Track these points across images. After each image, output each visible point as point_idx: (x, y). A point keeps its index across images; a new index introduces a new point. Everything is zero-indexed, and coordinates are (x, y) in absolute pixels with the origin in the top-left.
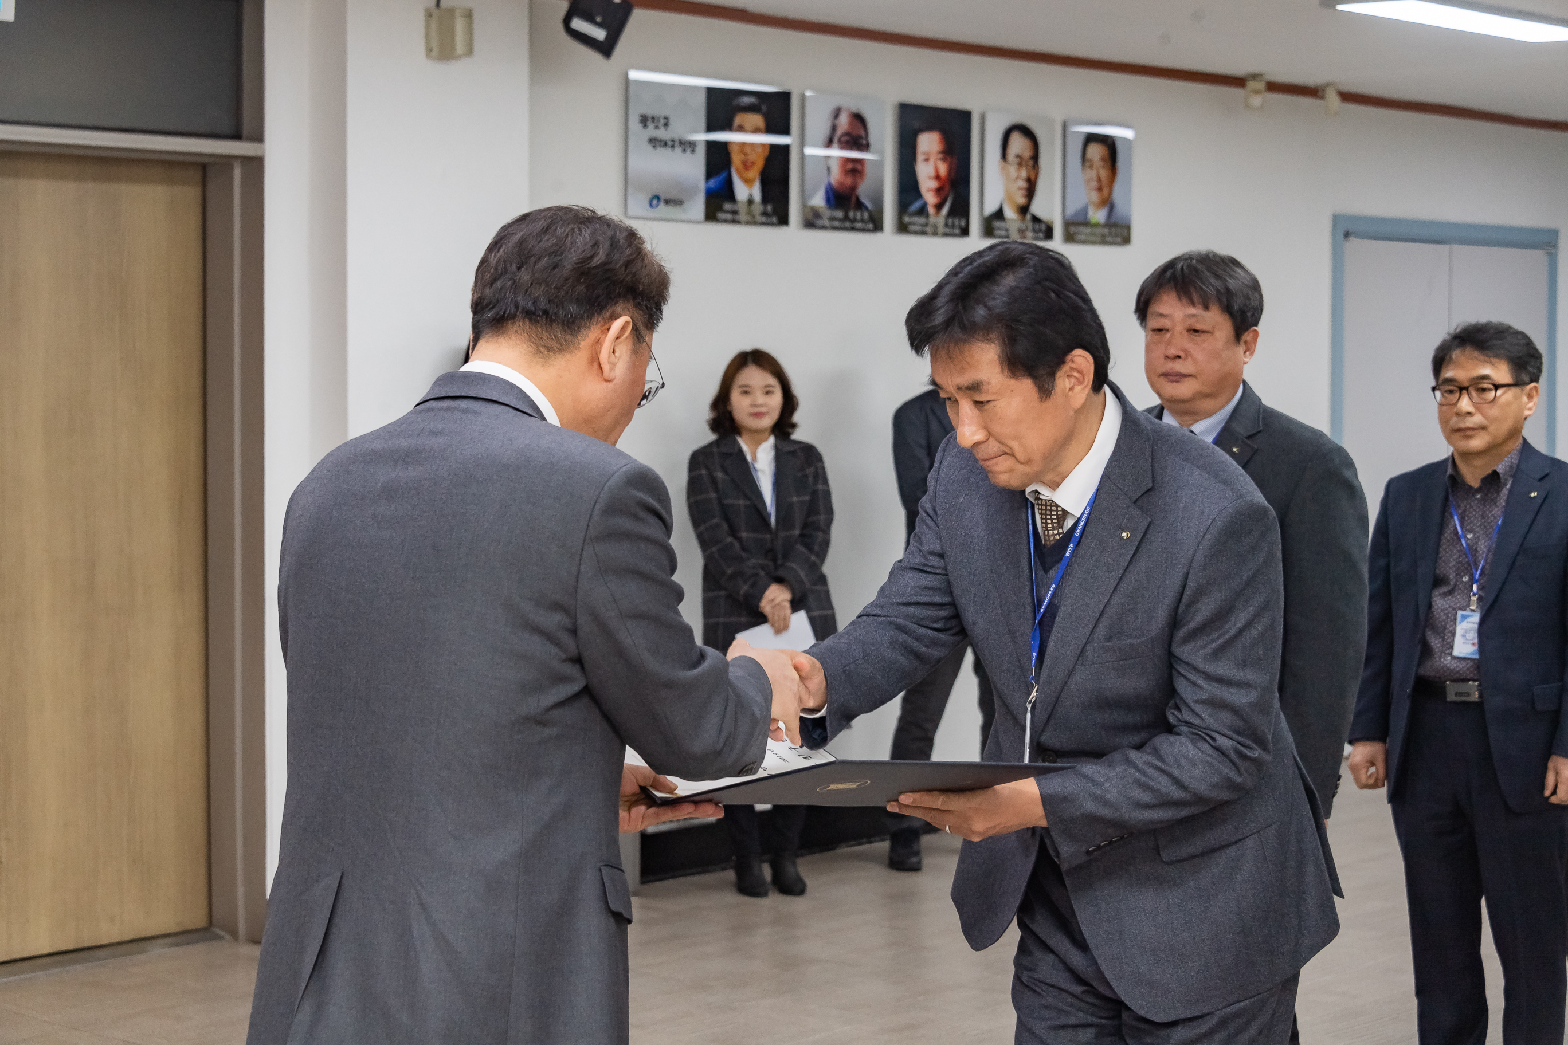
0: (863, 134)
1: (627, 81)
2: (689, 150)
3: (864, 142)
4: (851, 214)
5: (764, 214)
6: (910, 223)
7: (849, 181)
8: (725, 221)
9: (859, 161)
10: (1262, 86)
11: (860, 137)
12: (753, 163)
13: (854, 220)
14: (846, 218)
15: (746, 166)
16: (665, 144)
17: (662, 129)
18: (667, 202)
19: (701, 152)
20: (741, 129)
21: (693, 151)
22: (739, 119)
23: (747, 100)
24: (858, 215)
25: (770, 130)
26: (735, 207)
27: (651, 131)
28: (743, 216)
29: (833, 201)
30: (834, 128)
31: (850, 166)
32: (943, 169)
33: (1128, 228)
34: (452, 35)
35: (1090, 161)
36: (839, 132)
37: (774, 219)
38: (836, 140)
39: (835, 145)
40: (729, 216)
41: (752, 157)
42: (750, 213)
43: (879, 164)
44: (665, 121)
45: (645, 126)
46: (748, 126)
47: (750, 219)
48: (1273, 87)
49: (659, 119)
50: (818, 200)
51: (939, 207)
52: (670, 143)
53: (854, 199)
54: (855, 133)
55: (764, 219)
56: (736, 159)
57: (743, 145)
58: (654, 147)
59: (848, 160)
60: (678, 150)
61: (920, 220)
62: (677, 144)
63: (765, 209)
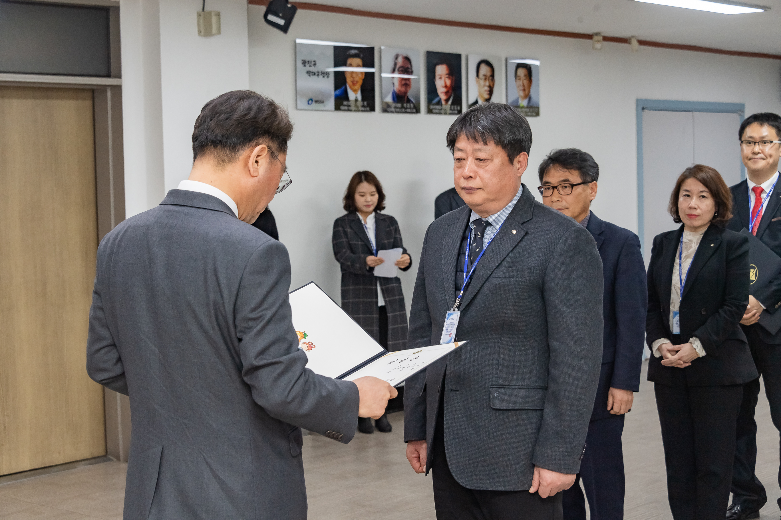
0: (409, 66)
1: (295, 43)
2: (326, 77)
3: (410, 70)
4: (405, 105)
5: (363, 106)
6: (433, 109)
7: (403, 89)
8: (345, 110)
9: (408, 79)
10: (600, 38)
11: (408, 68)
12: (357, 82)
13: (407, 108)
14: (403, 107)
15: (354, 83)
16: (315, 74)
17: (313, 66)
18: (316, 102)
19: (332, 77)
20: (351, 65)
21: (328, 77)
22: (349, 61)
23: (353, 52)
24: (408, 105)
25: (365, 65)
26: (349, 103)
27: (308, 68)
28: (353, 108)
29: (396, 99)
30: (395, 64)
31: (403, 82)
32: (448, 82)
33: (538, 108)
34: (211, 24)
35: (519, 76)
36: (398, 66)
37: (368, 109)
38: (396, 70)
39: (396, 72)
40: (346, 108)
41: (357, 79)
42: (356, 106)
43: (418, 81)
44: (314, 63)
45: (305, 65)
46: (353, 64)
47: (356, 109)
48: (606, 39)
49: (311, 62)
50: (389, 99)
51: (447, 101)
52: (317, 73)
53: (406, 98)
54: (406, 66)
55: (363, 109)
56: (349, 80)
57: (352, 72)
58: (309, 75)
59: (403, 79)
60: (321, 77)
61: (438, 107)
62: (320, 74)
63: (363, 103)
